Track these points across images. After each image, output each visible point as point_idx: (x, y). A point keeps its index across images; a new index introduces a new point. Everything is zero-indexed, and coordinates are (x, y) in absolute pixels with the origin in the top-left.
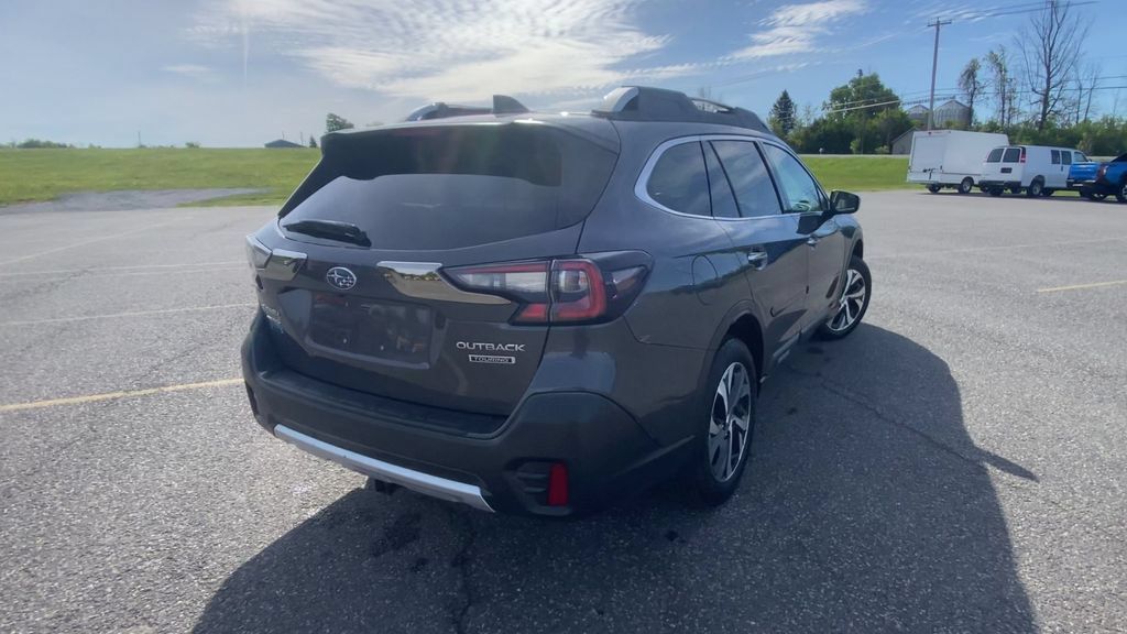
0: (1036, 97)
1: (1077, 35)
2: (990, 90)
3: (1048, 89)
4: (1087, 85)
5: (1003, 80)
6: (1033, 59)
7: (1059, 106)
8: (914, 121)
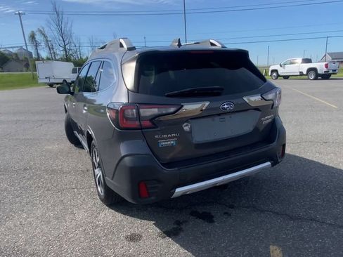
0: (61, 49)
1: (69, 25)
2: (43, 44)
3: (65, 46)
4: (77, 45)
5: (47, 41)
6: (56, 33)
7: (71, 52)
8: (9, 57)
